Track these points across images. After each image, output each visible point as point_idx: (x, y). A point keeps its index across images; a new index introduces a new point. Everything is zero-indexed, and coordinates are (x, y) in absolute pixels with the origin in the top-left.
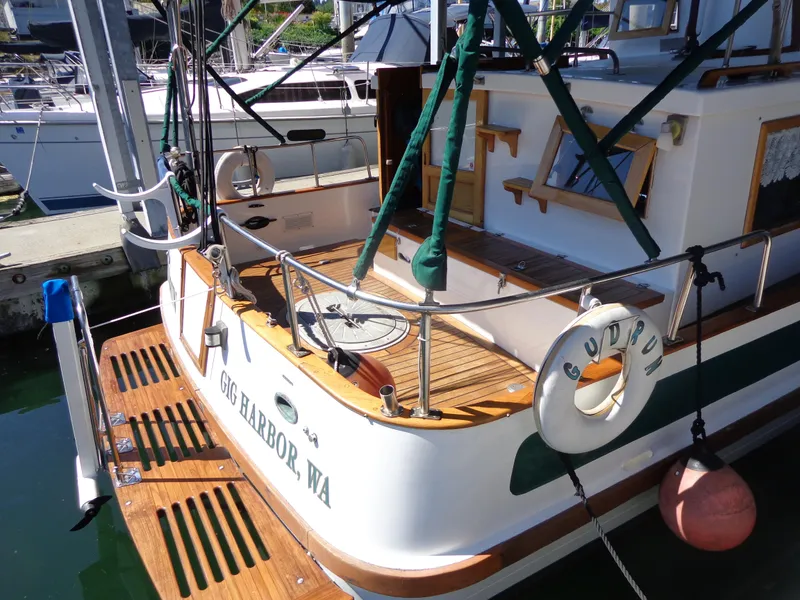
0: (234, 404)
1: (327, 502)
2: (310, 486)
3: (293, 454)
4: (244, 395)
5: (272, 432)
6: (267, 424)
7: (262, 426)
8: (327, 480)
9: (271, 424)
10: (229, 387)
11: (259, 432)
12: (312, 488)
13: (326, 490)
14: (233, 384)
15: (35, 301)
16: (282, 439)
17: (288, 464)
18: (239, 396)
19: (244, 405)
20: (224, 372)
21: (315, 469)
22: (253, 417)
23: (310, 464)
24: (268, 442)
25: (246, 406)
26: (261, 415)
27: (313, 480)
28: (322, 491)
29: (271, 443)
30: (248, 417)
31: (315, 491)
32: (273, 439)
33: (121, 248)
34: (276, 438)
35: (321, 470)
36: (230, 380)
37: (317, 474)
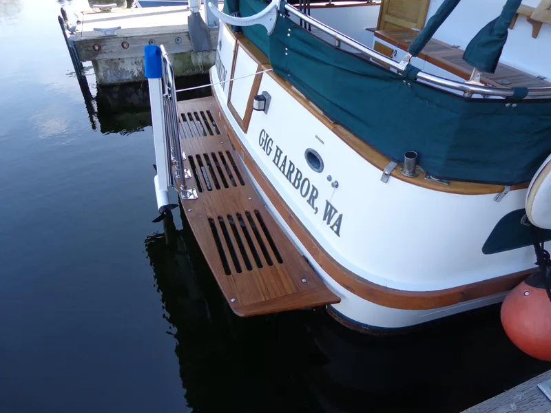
0: (268, 155)
1: (337, 233)
2: (324, 219)
3: (314, 195)
4: (278, 149)
5: (299, 177)
6: (296, 171)
7: (290, 172)
8: (341, 217)
9: (298, 171)
10: (266, 142)
11: (287, 176)
12: (326, 221)
13: (338, 225)
14: (271, 139)
15: (133, 63)
16: (306, 182)
17: (309, 201)
18: (274, 149)
19: (278, 156)
20: (263, 130)
21: (332, 208)
22: (284, 165)
23: (328, 204)
24: (294, 184)
25: (279, 157)
26: (291, 163)
27: (328, 215)
28: (335, 224)
29: (296, 185)
30: (280, 165)
31: (328, 223)
32: (299, 182)
33: (188, 32)
34: (301, 182)
35: (337, 209)
36: (267, 136)
37: (333, 211)
